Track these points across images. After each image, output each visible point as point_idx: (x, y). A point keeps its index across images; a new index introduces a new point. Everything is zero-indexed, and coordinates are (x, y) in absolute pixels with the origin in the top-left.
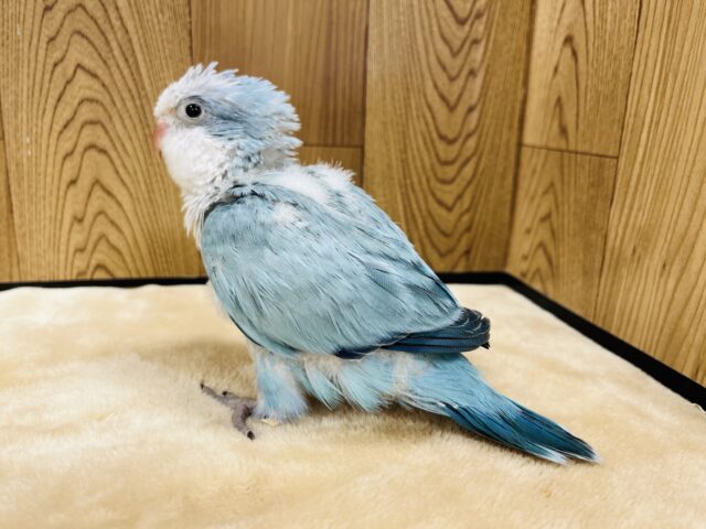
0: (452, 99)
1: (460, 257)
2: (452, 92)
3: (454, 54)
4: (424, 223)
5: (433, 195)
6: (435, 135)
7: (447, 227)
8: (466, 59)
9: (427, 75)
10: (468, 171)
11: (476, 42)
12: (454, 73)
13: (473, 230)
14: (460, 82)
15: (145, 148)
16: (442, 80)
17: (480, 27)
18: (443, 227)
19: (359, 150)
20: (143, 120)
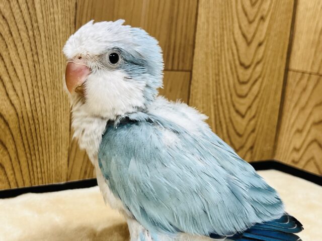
0: (249, 36)
1: (247, 152)
2: (250, 31)
3: (253, 5)
4: (227, 127)
5: (234, 106)
6: (237, 63)
7: (240, 130)
8: (259, 9)
9: (236, 19)
10: (256, 88)
12: (251, 18)
13: (256, 131)
14: (255, 25)
15: (33, 72)
16: (244, 23)
18: (238, 131)
19: (189, 73)
20: (33, 48)
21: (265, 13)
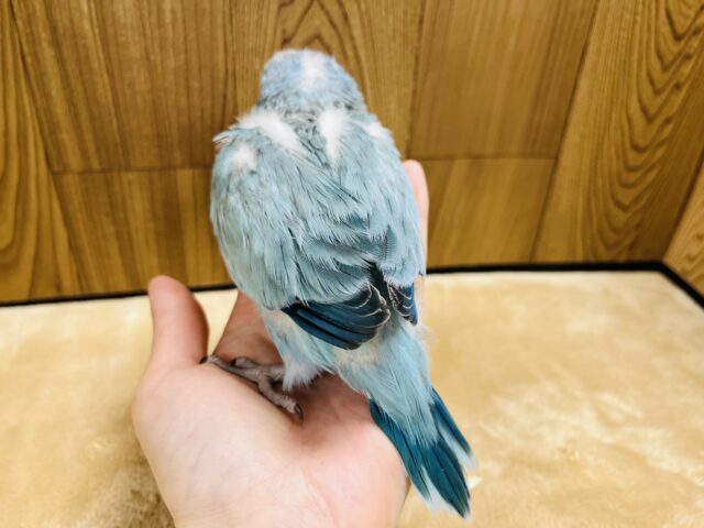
0: (652, 111)
2: (654, 104)
3: (665, 69)
4: (599, 222)
5: (613, 197)
6: (628, 145)
7: (619, 224)
8: (674, 73)
11: (688, 57)
12: (660, 87)
13: (642, 227)
14: (664, 96)
16: (647, 91)
17: (695, 43)
19: (553, 161)
21: (682, 80)
